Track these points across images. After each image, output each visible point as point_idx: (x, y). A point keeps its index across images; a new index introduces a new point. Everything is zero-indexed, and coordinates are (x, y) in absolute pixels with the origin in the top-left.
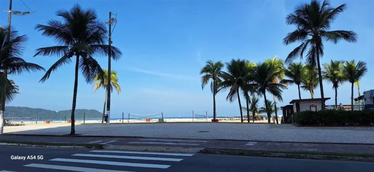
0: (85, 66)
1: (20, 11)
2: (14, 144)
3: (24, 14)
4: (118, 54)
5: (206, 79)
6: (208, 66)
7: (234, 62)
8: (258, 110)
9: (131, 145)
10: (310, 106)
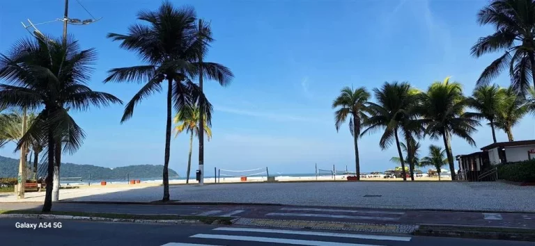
0: (178, 96)
1: (79, 19)
2: (83, 218)
3: (84, 23)
4: (228, 76)
5: (341, 115)
6: (345, 95)
7: (387, 87)
8: (420, 161)
9: (270, 218)
10: (529, 153)
